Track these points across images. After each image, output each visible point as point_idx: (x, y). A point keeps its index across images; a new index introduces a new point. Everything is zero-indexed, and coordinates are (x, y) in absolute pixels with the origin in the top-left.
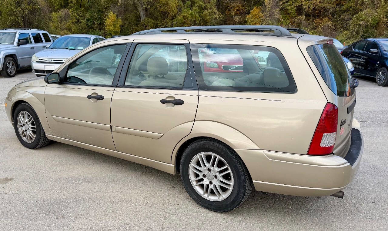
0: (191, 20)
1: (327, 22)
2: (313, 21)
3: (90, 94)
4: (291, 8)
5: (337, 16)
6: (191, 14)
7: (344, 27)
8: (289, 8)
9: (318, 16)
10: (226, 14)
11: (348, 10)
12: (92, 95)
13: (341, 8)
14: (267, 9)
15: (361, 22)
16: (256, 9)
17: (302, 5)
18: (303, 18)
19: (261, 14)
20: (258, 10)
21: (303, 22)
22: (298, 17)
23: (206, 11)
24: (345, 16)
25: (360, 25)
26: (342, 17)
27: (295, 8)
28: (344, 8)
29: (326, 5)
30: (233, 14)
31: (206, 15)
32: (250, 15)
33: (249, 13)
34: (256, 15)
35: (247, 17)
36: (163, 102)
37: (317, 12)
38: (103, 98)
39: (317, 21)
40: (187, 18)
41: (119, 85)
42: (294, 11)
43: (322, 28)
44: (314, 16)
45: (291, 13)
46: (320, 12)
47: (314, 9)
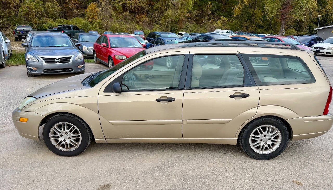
0: (35, 12)
1: (145, 18)
2: (135, 17)
3: (159, 98)
4: (119, 6)
5: (150, 13)
6: (35, 6)
7: (156, 22)
8: (117, 5)
9: (137, 12)
10: (64, 7)
11: (157, 9)
12: (161, 99)
13: (152, 7)
14: (102, 6)
15: (169, 19)
16: (93, 5)
17: (126, 3)
18: (127, 13)
19: (97, 9)
20: (95, 5)
21: (129, 17)
22: (125, 13)
23: (48, 3)
24: (156, 14)
25: (169, 21)
26: (154, 14)
27: (122, 6)
28: (154, 8)
29: (142, 5)
30: (72, 7)
31: (48, 7)
32: (88, 10)
33: (86, 8)
34: (93, 10)
35: (86, 10)
36: (232, 97)
37: (136, 9)
38: (174, 100)
39: (138, 17)
40: (32, 9)
41: (186, 87)
42: (120, 8)
43: (142, 22)
44: (135, 13)
45: (118, 9)
46: (138, 10)
47: (135, 8)
